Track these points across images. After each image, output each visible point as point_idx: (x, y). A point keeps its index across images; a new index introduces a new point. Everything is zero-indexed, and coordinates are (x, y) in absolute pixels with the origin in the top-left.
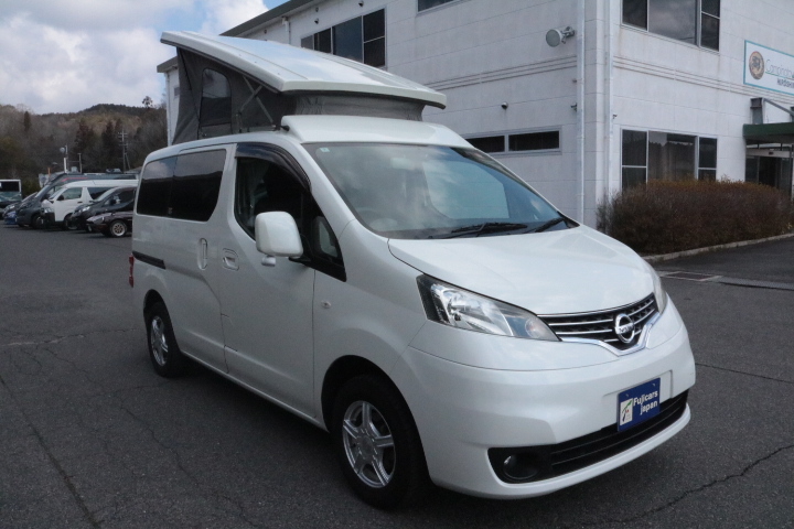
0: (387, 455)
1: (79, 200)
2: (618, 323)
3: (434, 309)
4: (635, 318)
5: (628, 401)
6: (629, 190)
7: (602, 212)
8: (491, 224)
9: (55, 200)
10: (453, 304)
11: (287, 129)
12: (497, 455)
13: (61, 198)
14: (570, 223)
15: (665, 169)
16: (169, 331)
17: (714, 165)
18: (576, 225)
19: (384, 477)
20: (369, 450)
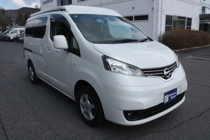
0: (93, 111)
1: (17, 33)
2: (165, 71)
3: (107, 67)
4: (170, 69)
5: (167, 95)
6: (167, 32)
7: (159, 38)
8: (127, 40)
9: (10, 33)
10: (113, 65)
11: (65, 10)
12: (126, 113)
13: (12, 33)
14: (151, 40)
15: (177, 27)
16: (34, 71)
17: (190, 25)
18: (153, 40)
19: (92, 117)
20: (87, 109)
